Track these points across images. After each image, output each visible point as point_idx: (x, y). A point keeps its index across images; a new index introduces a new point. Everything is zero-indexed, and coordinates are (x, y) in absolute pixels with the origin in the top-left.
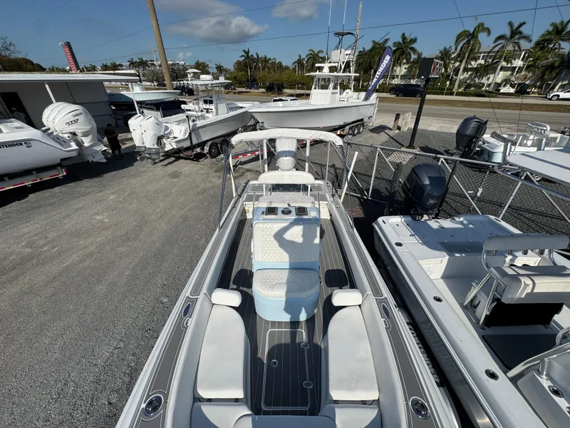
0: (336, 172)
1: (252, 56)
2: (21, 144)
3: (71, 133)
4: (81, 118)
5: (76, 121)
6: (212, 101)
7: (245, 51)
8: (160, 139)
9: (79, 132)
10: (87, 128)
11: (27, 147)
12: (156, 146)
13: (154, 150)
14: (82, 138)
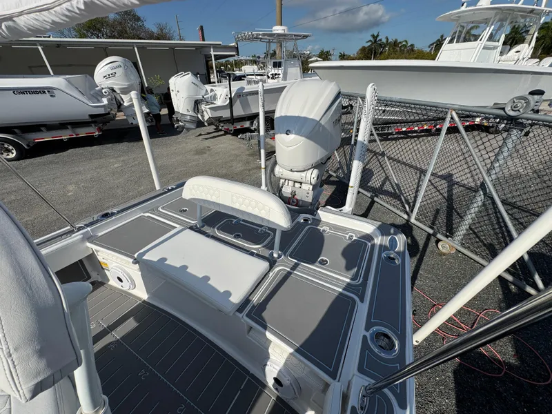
0: (450, 191)
1: (381, 40)
2: (44, 92)
3: (108, 88)
4: (120, 72)
5: (113, 75)
6: (280, 63)
7: (373, 36)
8: (197, 103)
9: (116, 88)
10: (125, 84)
11: (51, 96)
12: (191, 113)
13: (188, 117)
14: (123, 96)
